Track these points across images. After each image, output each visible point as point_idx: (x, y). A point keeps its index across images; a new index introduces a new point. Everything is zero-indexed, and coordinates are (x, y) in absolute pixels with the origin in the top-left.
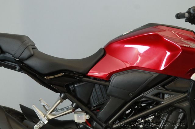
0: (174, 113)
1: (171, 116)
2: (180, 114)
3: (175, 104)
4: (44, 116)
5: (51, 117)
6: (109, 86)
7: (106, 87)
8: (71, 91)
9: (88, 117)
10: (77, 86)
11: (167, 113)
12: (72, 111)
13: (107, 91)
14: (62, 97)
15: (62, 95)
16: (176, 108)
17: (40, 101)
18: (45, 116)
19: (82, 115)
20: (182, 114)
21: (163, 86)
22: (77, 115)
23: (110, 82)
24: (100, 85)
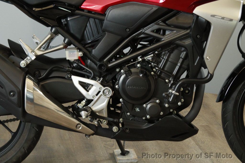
0: (176, 52)
1: (172, 55)
2: (182, 53)
3: (176, 42)
4: (31, 51)
5: (39, 53)
6: (104, 20)
7: (102, 21)
8: (64, 26)
9: (80, 54)
10: (70, 20)
11: (168, 52)
12: (63, 47)
13: (102, 25)
14: (53, 31)
15: (54, 30)
16: (178, 46)
17: (33, 37)
18: (33, 51)
19: (74, 52)
20: (185, 53)
21: (164, 21)
22: (69, 52)
23: (105, 16)
24: (96, 20)
